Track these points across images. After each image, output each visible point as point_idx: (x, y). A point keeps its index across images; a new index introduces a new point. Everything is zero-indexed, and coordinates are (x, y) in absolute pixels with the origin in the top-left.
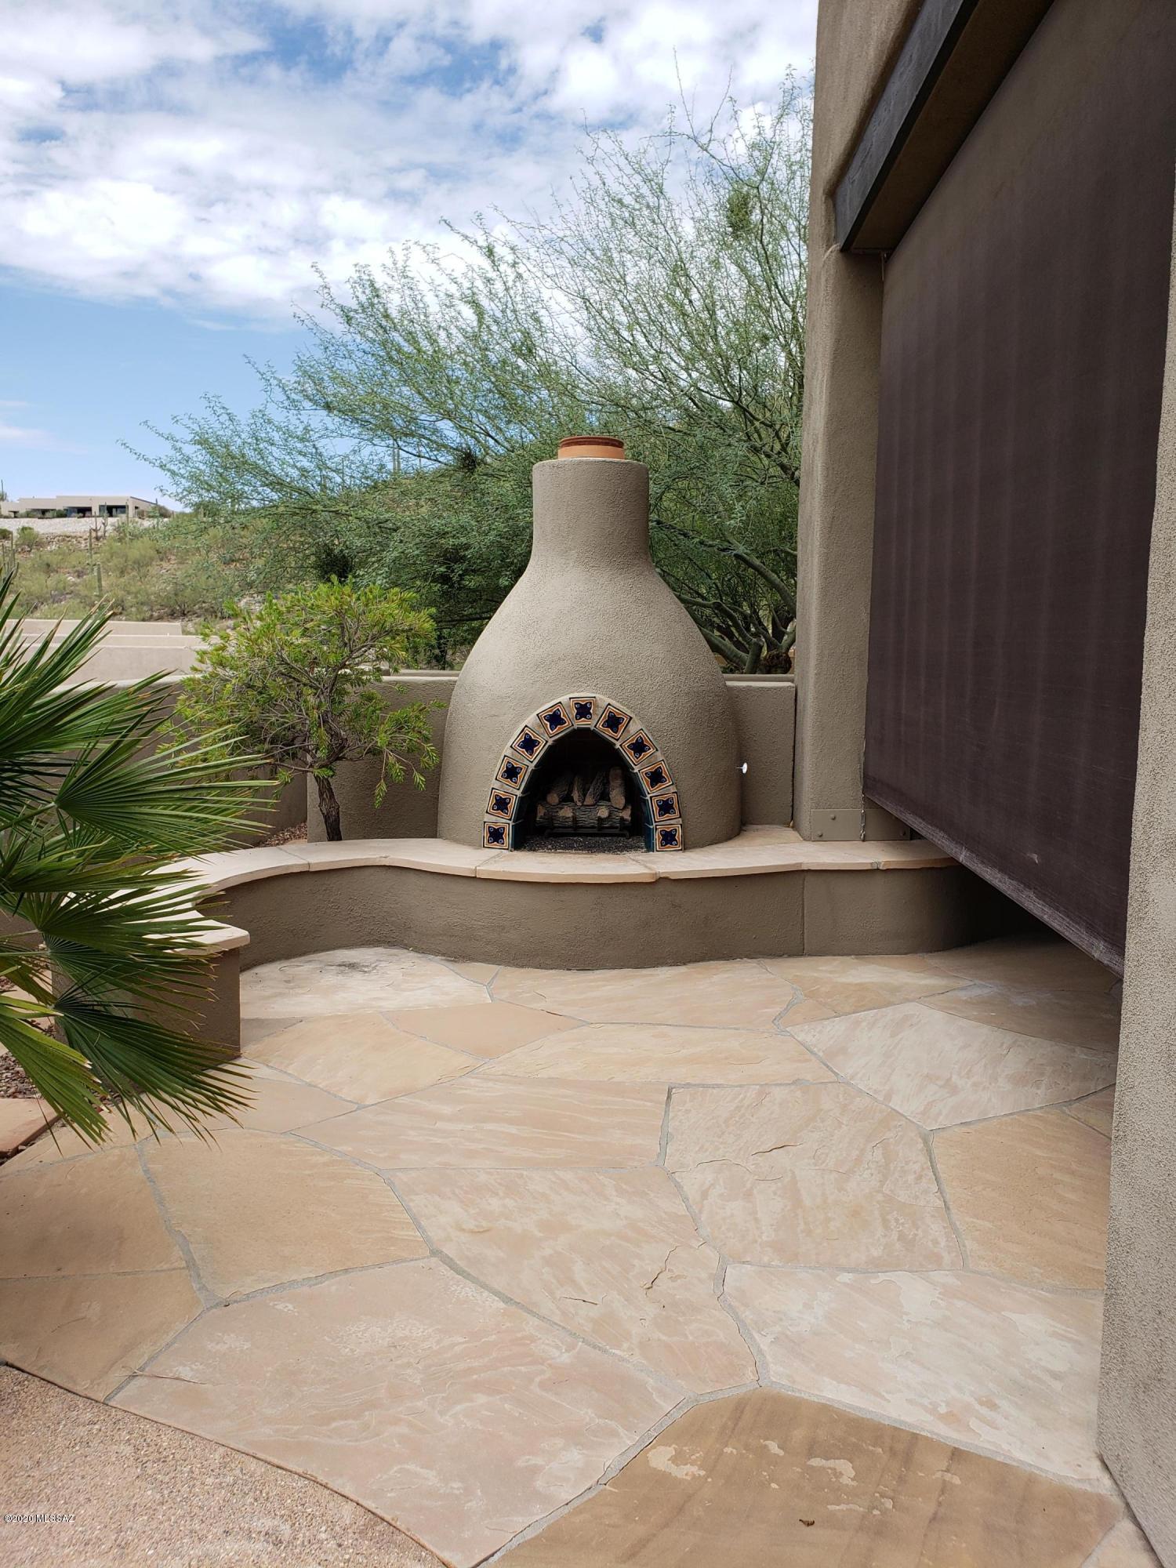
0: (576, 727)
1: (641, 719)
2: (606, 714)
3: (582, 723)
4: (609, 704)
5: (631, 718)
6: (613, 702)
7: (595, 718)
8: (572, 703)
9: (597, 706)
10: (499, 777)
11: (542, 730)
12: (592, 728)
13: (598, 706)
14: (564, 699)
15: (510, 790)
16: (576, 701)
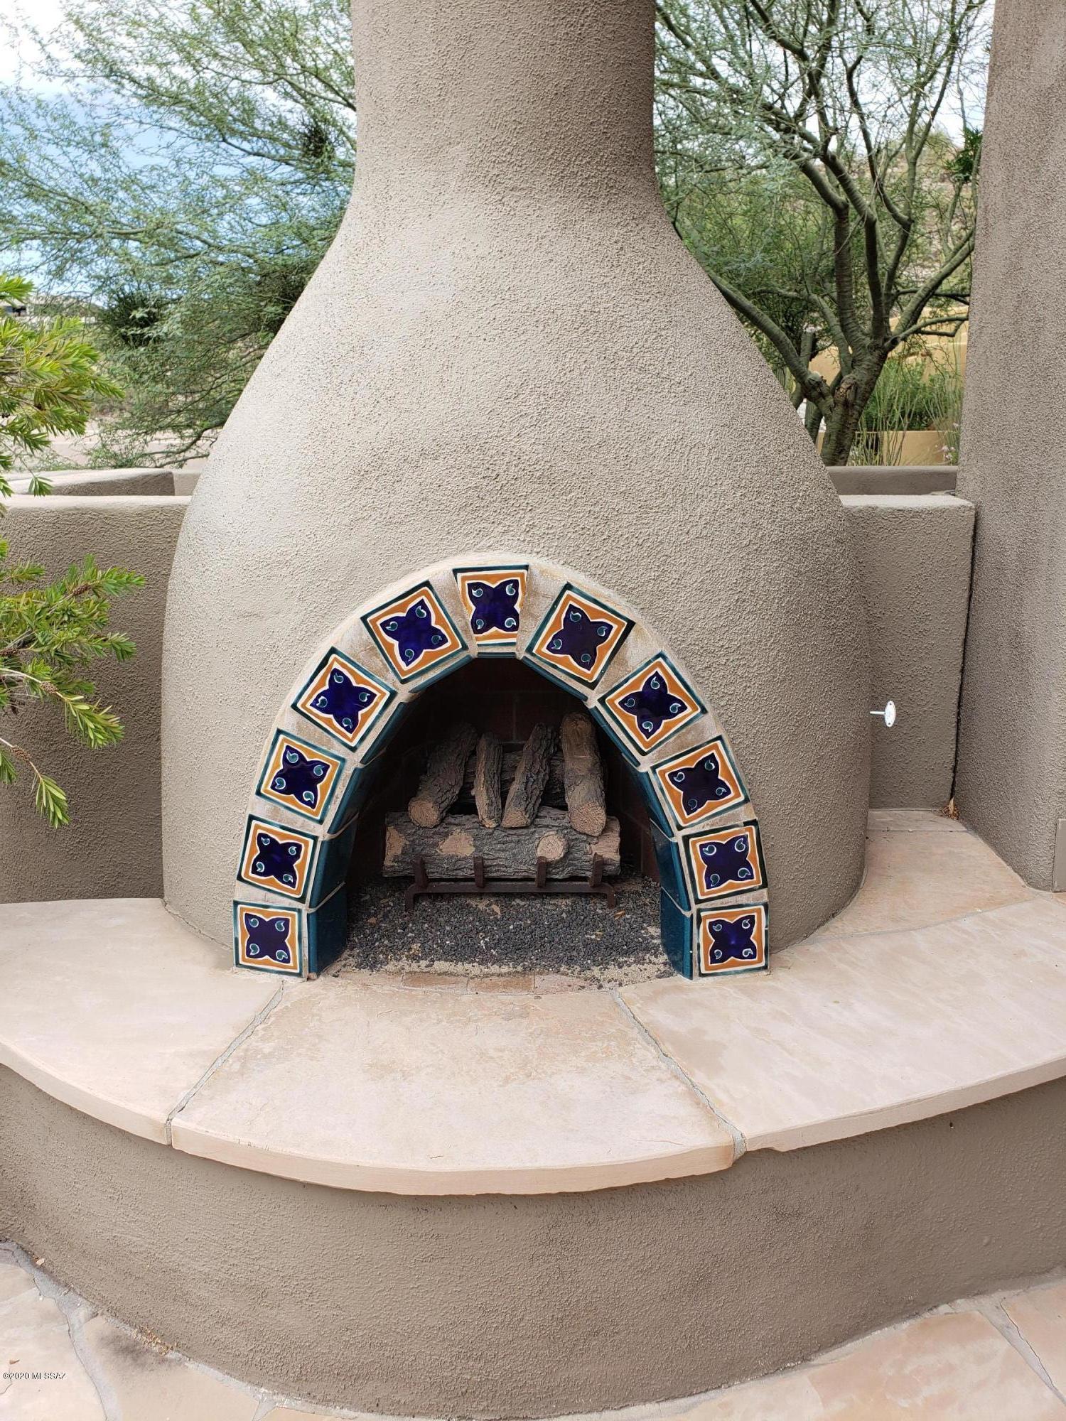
0: (474, 652)
1: (658, 621)
2: (560, 613)
3: (492, 642)
4: (568, 586)
5: (631, 624)
6: (580, 580)
7: (528, 627)
8: (460, 585)
9: (533, 592)
10: (266, 787)
11: (379, 662)
12: (521, 655)
13: (535, 593)
14: (438, 571)
15: (299, 823)
16: (473, 577)
